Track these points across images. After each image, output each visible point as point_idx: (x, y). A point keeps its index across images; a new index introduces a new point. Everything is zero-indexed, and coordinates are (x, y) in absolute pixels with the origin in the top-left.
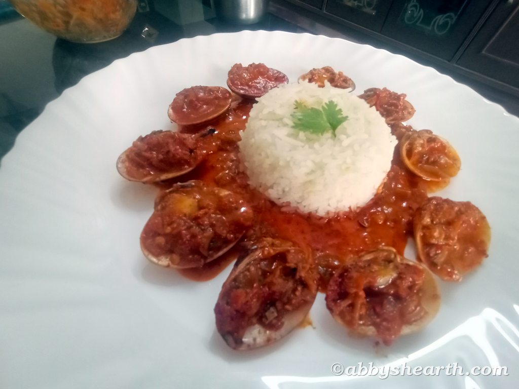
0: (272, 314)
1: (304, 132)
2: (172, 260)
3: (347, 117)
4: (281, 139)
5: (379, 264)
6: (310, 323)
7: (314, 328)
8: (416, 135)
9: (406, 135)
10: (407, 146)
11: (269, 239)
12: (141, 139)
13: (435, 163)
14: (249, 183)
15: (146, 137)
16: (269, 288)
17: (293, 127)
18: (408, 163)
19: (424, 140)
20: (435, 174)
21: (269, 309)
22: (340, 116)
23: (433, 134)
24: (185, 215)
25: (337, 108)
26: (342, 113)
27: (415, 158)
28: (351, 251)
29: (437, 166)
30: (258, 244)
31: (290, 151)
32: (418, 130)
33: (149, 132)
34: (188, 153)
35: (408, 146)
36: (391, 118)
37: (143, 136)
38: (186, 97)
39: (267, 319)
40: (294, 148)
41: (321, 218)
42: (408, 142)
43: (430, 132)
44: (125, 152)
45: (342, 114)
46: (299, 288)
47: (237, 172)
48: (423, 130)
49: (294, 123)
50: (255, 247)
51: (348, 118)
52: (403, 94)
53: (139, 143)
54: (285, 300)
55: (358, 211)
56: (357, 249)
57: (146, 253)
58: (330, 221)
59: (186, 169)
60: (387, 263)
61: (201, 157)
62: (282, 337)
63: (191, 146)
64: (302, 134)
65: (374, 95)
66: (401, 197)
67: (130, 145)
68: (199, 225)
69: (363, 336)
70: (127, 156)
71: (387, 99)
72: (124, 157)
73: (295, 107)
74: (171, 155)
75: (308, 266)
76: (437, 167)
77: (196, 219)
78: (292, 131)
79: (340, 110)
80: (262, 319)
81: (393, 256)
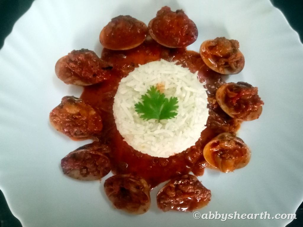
0: (85, 171)
3: (177, 114)
7: (100, 183)
12: (74, 52)
17: (136, 105)
22: (173, 111)
25: (176, 105)
26: (177, 109)
36: (236, 114)
37: (76, 50)
42: (217, 140)
44: (63, 58)
53: (72, 54)
67: (67, 54)
79: (177, 107)
80: (81, 170)
81: (141, 188)
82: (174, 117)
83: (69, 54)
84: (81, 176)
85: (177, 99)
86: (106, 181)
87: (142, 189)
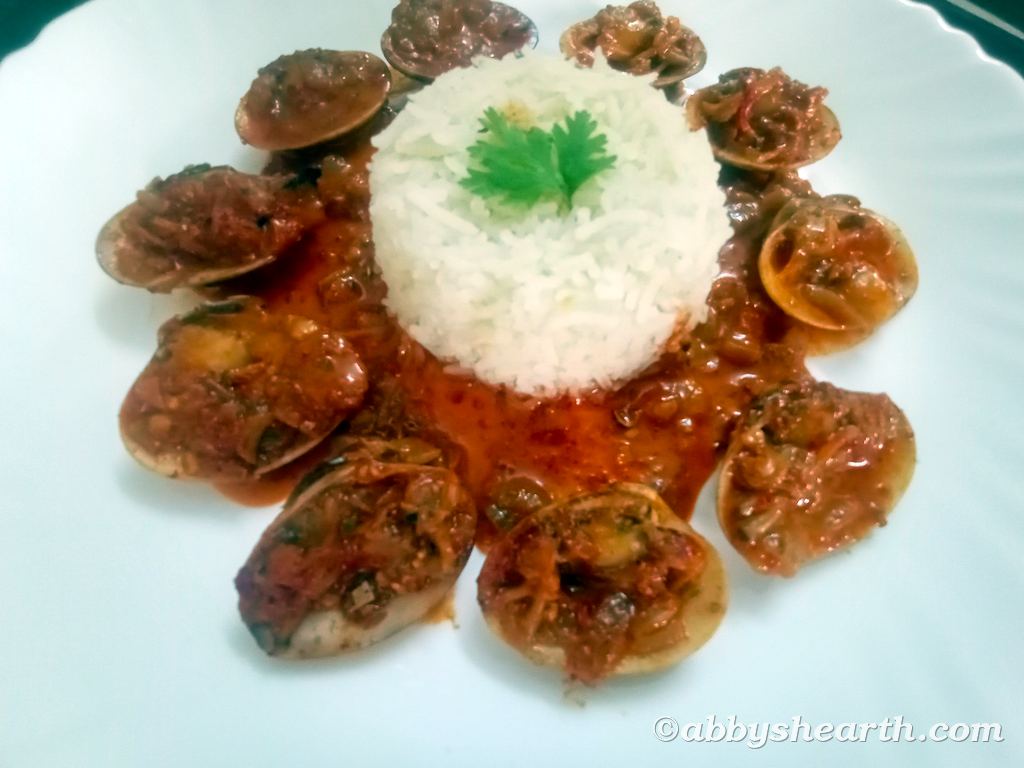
0: (363, 595)
1: (484, 198)
2: (185, 465)
3: (614, 158)
4: (425, 214)
5: (609, 523)
6: (450, 617)
7: (457, 627)
8: (812, 209)
9: (787, 206)
10: (777, 235)
11: (378, 445)
12: (158, 185)
13: (838, 283)
14: (385, 302)
15: (171, 179)
16: (360, 547)
17: (464, 183)
18: (771, 280)
19: (827, 224)
20: (833, 313)
21: (359, 584)
22: (596, 156)
23: (862, 206)
24: (212, 374)
25: (593, 135)
26: (605, 146)
27: (793, 268)
28: (577, 478)
29: (844, 293)
30: (346, 455)
31: (445, 244)
32: (823, 195)
33: (178, 169)
34: (254, 226)
35: (782, 238)
36: (772, 155)
37: (164, 178)
38: (280, 78)
39: (353, 604)
40: (452, 239)
41: (527, 398)
42: (782, 227)
43: (856, 202)
44: (119, 215)
45: (604, 151)
46: (421, 555)
47: (369, 272)
48: (838, 197)
49: (470, 171)
50: (341, 460)
51: (616, 164)
52: (818, 89)
53: (151, 194)
54: (391, 571)
55: (617, 388)
56: (593, 475)
57: (133, 445)
58: (546, 404)
59: (249, 262)
60: (629, 522)
61: (283, 237)
62: (372, 643)
63: (262, 209)
64: (478, 203)
65: (737, 90)
66: (736, 361)
67: (131, 199)
68: (242, 397)
69: (541, 662)
70: (123, 224)
71: (774, 100)
72: (116, 227)
73: (481, 127)
74: (215, 229)
75: (443, 514)
76: (842, 297)
77: (238, 384)
78: (459, 191)
79: (602, 139)
80: (344, 602)
81: (644, 509)
82: (613, 167)
83: (140, 194)
84: (356, 633)
85: (588, 116)
86: (479, 580)
87: (649, 514)
